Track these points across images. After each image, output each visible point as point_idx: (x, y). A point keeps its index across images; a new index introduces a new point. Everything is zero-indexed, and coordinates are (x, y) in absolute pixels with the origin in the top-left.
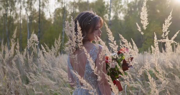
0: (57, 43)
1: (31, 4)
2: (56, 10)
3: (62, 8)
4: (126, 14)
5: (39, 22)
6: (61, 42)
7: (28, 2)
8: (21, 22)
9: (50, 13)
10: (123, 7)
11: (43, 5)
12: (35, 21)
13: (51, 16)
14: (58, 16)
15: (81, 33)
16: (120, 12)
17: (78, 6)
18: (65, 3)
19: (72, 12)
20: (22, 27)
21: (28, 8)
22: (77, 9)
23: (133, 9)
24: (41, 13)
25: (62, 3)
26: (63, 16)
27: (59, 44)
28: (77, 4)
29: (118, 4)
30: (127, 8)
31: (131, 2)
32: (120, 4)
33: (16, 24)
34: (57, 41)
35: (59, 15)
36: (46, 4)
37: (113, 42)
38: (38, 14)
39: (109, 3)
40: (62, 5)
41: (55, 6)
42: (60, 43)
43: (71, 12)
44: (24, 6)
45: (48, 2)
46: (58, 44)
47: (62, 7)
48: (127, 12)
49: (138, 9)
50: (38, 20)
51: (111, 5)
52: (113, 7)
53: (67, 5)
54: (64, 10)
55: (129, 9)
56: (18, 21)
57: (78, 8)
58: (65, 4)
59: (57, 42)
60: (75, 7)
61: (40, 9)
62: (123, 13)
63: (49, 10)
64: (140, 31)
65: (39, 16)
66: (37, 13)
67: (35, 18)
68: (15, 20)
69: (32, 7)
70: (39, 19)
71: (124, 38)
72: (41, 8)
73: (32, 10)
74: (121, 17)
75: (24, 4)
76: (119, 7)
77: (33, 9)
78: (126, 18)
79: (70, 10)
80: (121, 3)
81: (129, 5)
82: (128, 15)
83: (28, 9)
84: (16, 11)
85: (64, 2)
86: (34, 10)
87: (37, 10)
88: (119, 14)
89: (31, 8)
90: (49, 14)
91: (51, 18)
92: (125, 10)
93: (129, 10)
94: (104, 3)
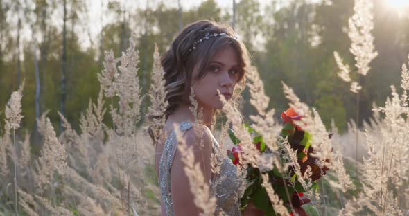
0: (94, 112)
1: (44, 15)
2: (104, 29)
3: (118, 25)
4: (270, 38)
5: (64, 57)
6: (105, 109)
7: (36, 11)
8: (22, 58)
9: (89, 35)
10: (264, 21)
11: (74, 17)
12: (56, 56)
13: (92, 43)
14: (110, 42)
15: (163, 88)
16: (256, 33)
17: (156, 19)
18: (124, 12)
19: (143, 32)
20: (23, 69)
21: (37, 23)
22: (153, 25)
23: (286, 26)
24: (69, 36)
25: (119, 12)
26: (122, 43)
27: (98, 114)
28: (155, 14)
29: (251, 14)
30: (272, 21)
31: (281, 10)
32: (256, 15)
33: (8, 63)
34: (94, 104)
35: (112, 40)
36: (80, 15)
37: (263, 114)
38: (61, 38)
39: (231, 13)
40: (119, 17)
41: (102, 19)
42: (102, 111)
43: (141, 34)
44: (28, 20)
45: (86, 11)
46: (96, 116)
47: (119, 22)
48: (272, 32)
49: (297, 26)
50: (62, 53)
51: (234, 16)
52: (239, 20)
53: (130, 16)
54: (123, 29)
55: (275, 25)
56: (14, 56)
57: (157, 23)
58: (127, 15)
59: (93, 108)
60: (151, 21)
61: (65, 27)
62: (264, 35)
63: (89, 30)
64: (347, 79)
65: (64, 42)
66: (59, 35)
67: (55, 47)
68: (7, 54)
69: (47, 21)
70: (64, 49)
71: (298, 99)
72: (69, 24)
73: (48, 29)
74: (258, 43)
75: (28, 15)
76: (255, 21)
77: (51, 27)
78: (269, 45)
79: (138, 28)
80: (257, 11)
81: (277, 16)
82: (275, 39)
83: (38, 27)
84: (8, 32)
85: (122, 9)
86: (52, 29)
87: (60, 30)
88: (253, 37)
89: (43, 26)
90: (88, 38)
91: (94, 48)
92: (269, 28)
93: (278, 28)
94: (219, 10)
